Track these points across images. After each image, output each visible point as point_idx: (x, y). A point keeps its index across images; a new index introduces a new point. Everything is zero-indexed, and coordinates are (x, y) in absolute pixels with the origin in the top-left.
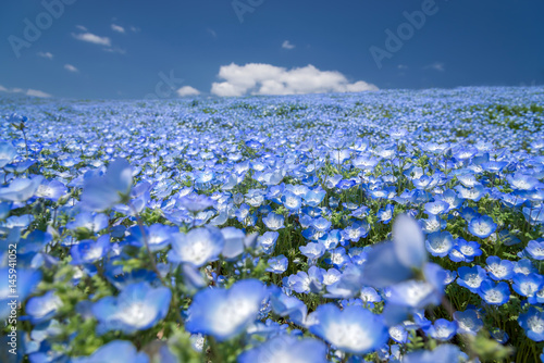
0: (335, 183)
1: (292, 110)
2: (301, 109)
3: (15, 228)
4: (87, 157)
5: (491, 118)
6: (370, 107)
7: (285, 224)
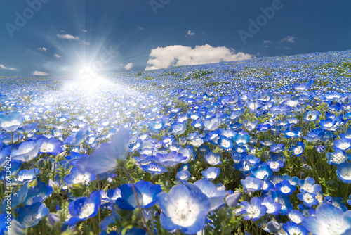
0: (253, 127)
1: (202, 75)
2: (209, 73)
3: (25, 180)
4: (74, 114)
5: (341, 72)
6: (254, 69)
7: (221, 160)
